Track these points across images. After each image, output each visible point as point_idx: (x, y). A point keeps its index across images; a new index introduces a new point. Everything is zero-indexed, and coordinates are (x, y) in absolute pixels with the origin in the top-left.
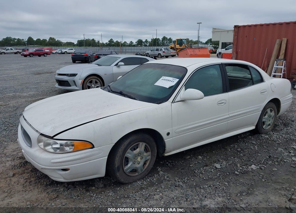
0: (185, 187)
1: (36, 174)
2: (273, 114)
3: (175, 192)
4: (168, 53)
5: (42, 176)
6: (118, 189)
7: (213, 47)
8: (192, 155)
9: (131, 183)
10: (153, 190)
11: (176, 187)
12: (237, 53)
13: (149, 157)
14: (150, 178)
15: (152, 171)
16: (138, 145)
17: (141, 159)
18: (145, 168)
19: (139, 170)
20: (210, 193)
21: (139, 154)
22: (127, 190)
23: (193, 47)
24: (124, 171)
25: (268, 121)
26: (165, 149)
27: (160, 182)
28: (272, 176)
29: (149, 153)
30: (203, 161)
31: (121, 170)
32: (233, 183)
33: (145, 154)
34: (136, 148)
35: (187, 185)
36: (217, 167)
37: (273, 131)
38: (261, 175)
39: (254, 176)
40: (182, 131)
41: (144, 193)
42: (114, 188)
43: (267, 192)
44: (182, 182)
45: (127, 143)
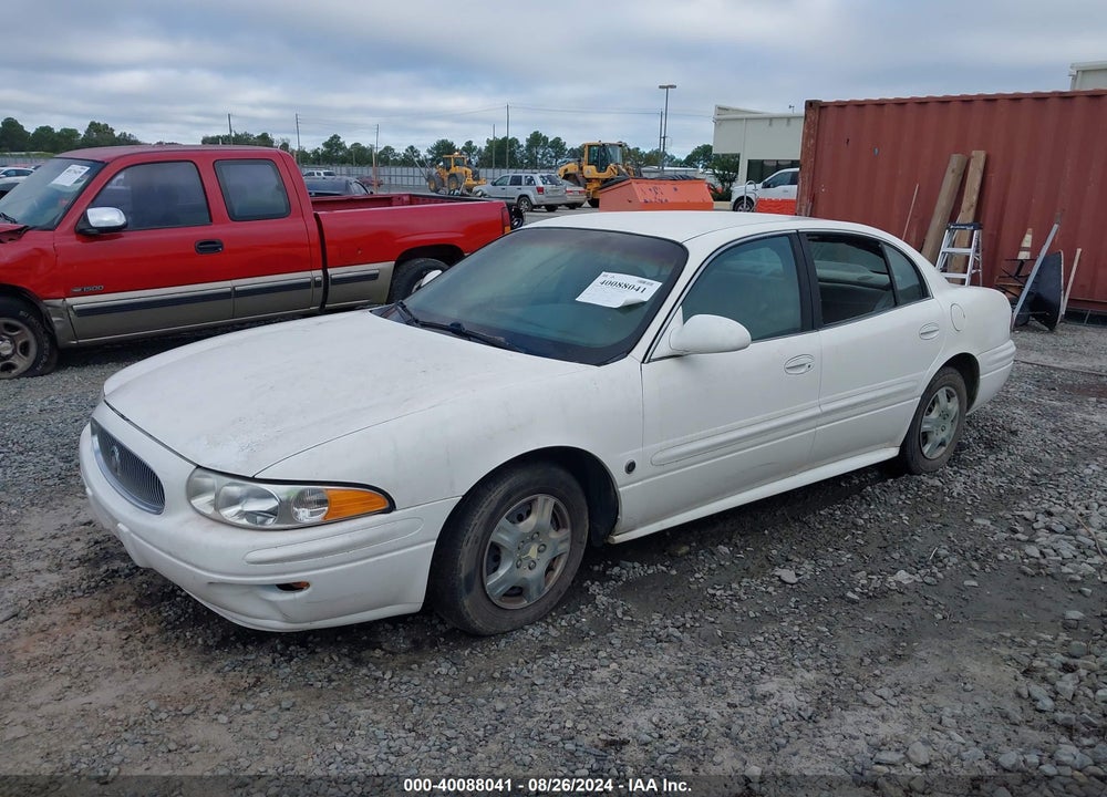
0: (688, 641)
1: (160, 613)
2: (953, 406)
3: (660, 657)
4: (555, 194)
5: (182, 619)
6: (467, 652)
7: (717, 175)
8: (694, 544)
9: (504, 633)
10: (587, 654)
11: (661, 641)
12: (813, 199)
13: (565, 547)
14: (567, 617)
15: (572, 595)
16: (530, 503)
17: (539, 551)
18: (551, 582)
19: (533, 590)
20: (776, 657)
21: (536, 535)
22: (495, 656)
23: (645, 175)
24: (485, 592)
25: (941, 431)
26: (616, 520)
27: (603, 628)
28: (965, 602)
29: (565, 533)
30: (736, 562)
31: (477, 586)
32: (845, 628)
33: (554, 535)
34: (524, 514)
35: (694, 635)
36: (787, 579)
37: (951, 467)
38: (929, 602)
39: (909, 603)
40: (674, 457)
41: (556, 665)
42: (449, 650)
43: (955, 650)
44: (678, 628)
45: (499, 497)
